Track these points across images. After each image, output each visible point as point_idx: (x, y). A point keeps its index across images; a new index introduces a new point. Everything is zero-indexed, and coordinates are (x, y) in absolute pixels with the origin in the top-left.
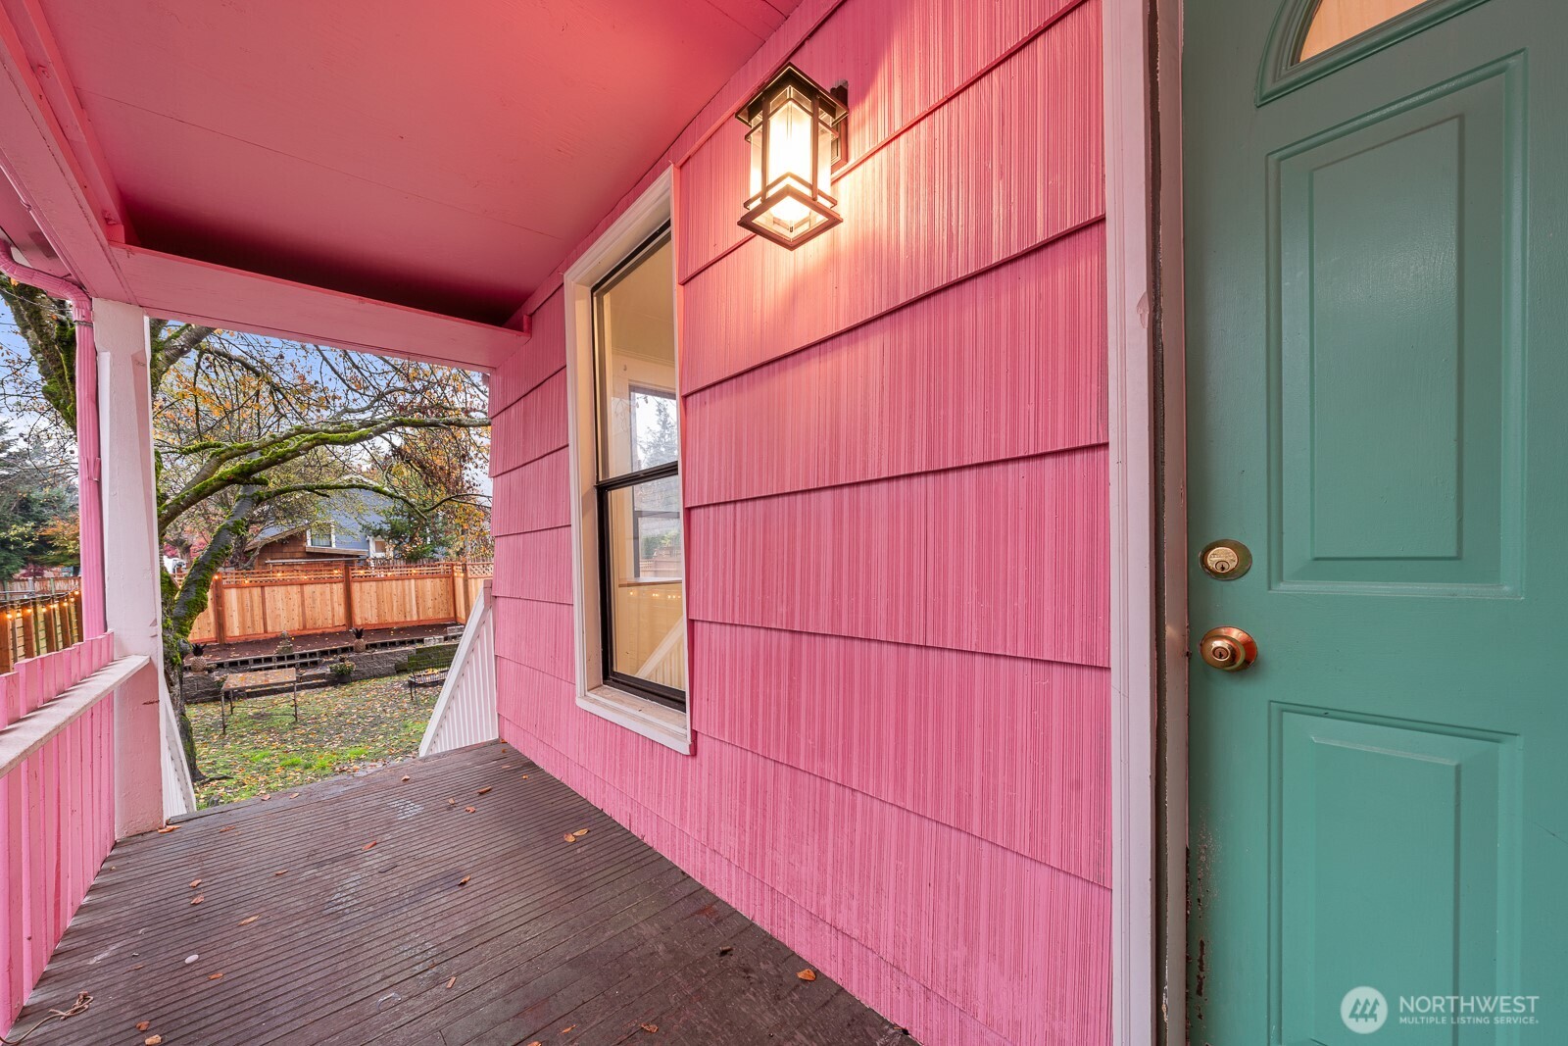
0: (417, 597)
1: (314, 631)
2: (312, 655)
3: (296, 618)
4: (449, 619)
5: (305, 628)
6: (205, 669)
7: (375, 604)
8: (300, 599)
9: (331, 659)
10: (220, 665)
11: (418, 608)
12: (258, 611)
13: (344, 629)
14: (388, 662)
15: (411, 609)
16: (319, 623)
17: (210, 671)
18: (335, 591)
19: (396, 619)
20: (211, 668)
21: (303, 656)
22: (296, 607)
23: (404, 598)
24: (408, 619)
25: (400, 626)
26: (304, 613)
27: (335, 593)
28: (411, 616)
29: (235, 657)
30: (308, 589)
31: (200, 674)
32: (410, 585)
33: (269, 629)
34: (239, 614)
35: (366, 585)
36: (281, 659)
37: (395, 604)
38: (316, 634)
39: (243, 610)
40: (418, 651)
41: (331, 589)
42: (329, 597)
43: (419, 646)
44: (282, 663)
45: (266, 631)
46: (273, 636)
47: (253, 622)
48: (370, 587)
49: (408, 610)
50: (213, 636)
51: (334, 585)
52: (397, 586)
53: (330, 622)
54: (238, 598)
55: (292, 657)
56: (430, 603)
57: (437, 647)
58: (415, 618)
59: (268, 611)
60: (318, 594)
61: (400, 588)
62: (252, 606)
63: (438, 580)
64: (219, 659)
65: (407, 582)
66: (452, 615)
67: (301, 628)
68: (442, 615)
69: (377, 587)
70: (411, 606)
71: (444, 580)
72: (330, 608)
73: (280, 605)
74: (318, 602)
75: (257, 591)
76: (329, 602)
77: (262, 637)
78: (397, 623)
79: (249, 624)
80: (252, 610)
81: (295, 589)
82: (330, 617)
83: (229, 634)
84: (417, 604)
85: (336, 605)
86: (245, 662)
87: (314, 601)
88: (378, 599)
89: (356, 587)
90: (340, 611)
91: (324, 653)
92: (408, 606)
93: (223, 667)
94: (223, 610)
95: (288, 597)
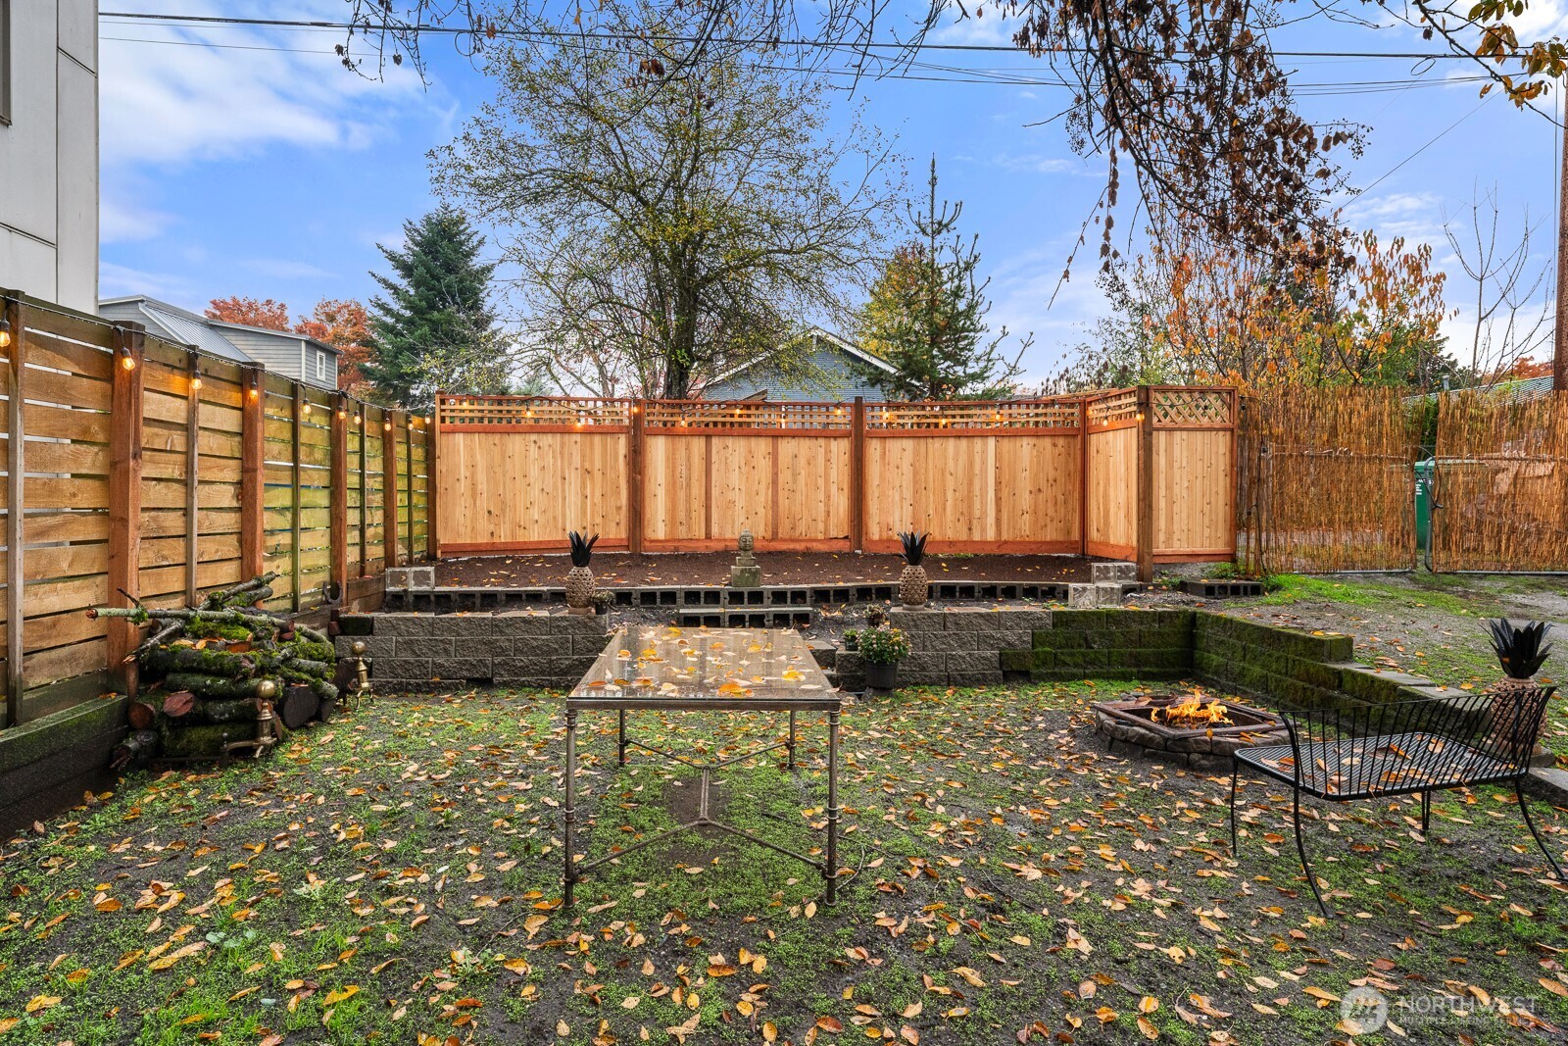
0: (998, 483)
1: (792, 546)
2: (798, 596)
3: (762, 511)
4: (1069, 545)
5: (775, 537)
6: (591, 602)
7: (908, 494)
8: (769, 470)
9: (837, 614)
10: (623, 598)
11: (999, 511)
12: (697, 490)
13: (845, 546)
14: (982, 640)
15: (984, 513)
16: (802, 528)
17: (600, 606)
18: (834, 456)
19: (951, 535)
20: (602, 601)
21: (779, 597)
22: (763, 487)
23: (970, 483)
24: (977, 537)
25: (954, 552)
26: (775, 503)
27: (834, 460)
28: (983, 530)
29: (656, 583)
30: (787, 447)
31: (580, 614)
32: (984, 452)
33: (715, 531)
34: (667, 491)
35: (895, 446)
36: (736, 598)
37: (950, 495)
38: (795, 553)
39: (674, 483)
40: (1060, 619)
41: (828, 452)
42: (821, 470)
43: (1057, 607)
44: (738, 610)
45: (708, 536)
46: (720, 546)
47: (689, 511)
48: (902, 451)
49: (977, 513)
50: (624, 536)
51: (834, 444)
52: (957, 453)
53: (821, 526)
54: (667, 459)
55: (756, 597)
56: (1025, 501)
57: (1109, 614)
58: (991, 535)
59: (715, 492)
60: (802, 461)
61: (963, 458)
62: (689, 478)
63: (1047, 442)
64: (625, 585)
65: (978, 442)
66: (1076, 536)
67: (769, 535)
68: (1051, 534)
69: (916, 453)
70: (984, 503)
71: (1061, 442)
72: (822, 496)
73: (735, 479)
74: (802, 479)
75: (698, 444)
76: (821, 482)
77: (701, 548)
78: (951, 543)
79: (682, 516)
80: (689, 485)
81: (762, 446)
82: (822, 516)
83: (649, 534)
84: (998, 500)
85: (834, 489)
86: (669, 597)
87: (795, 475)
88: (915, 482)
89: (874, 448)
90: (841, 503)
91: (822, 596)
92: (977, 504)
93: (630, 603)
94: (642, 482)
95: (749, 464)
